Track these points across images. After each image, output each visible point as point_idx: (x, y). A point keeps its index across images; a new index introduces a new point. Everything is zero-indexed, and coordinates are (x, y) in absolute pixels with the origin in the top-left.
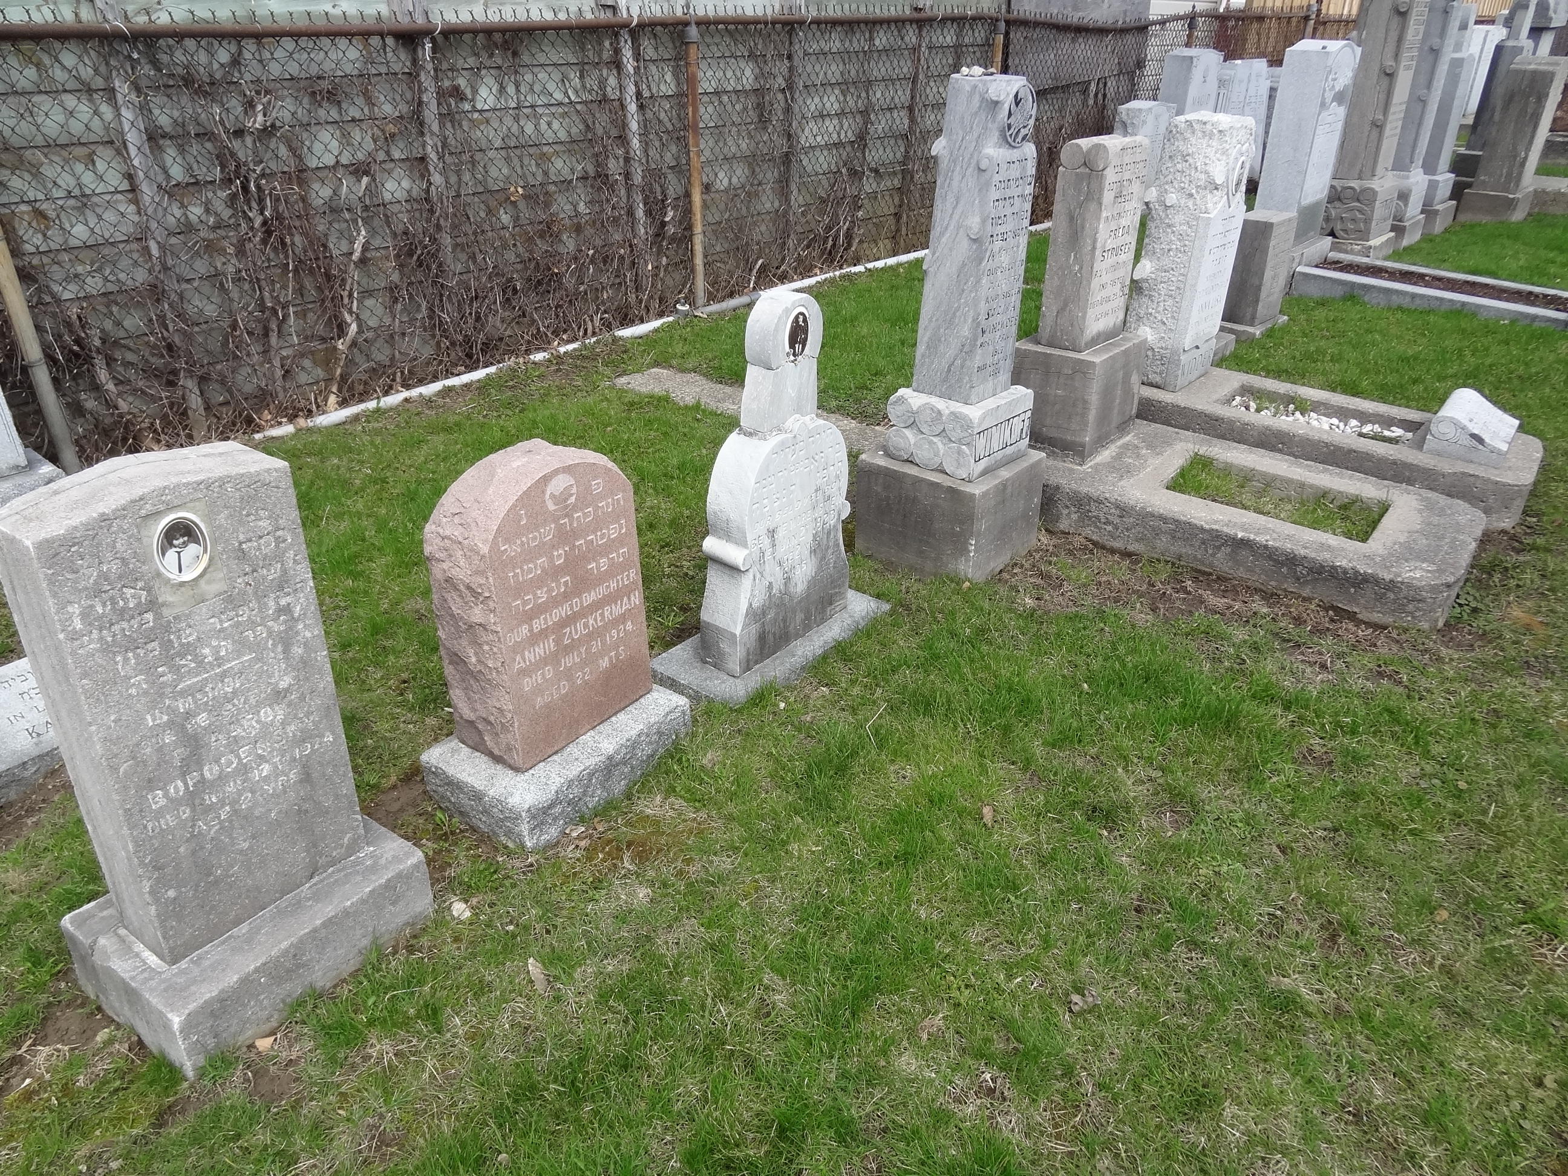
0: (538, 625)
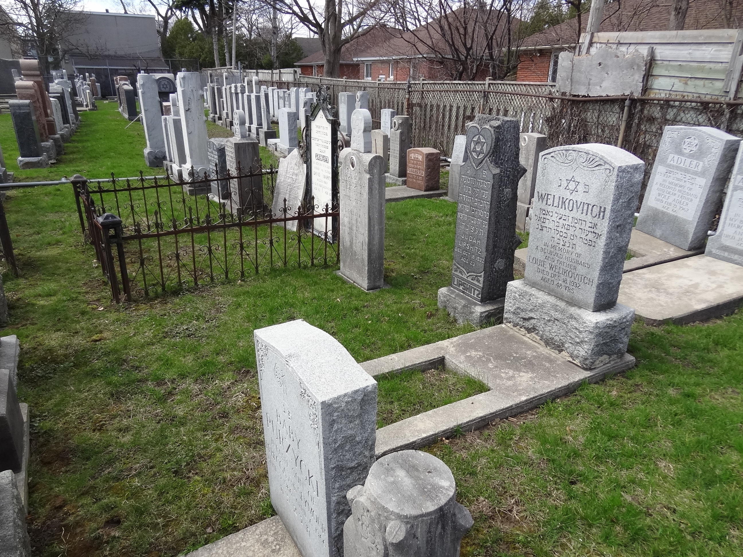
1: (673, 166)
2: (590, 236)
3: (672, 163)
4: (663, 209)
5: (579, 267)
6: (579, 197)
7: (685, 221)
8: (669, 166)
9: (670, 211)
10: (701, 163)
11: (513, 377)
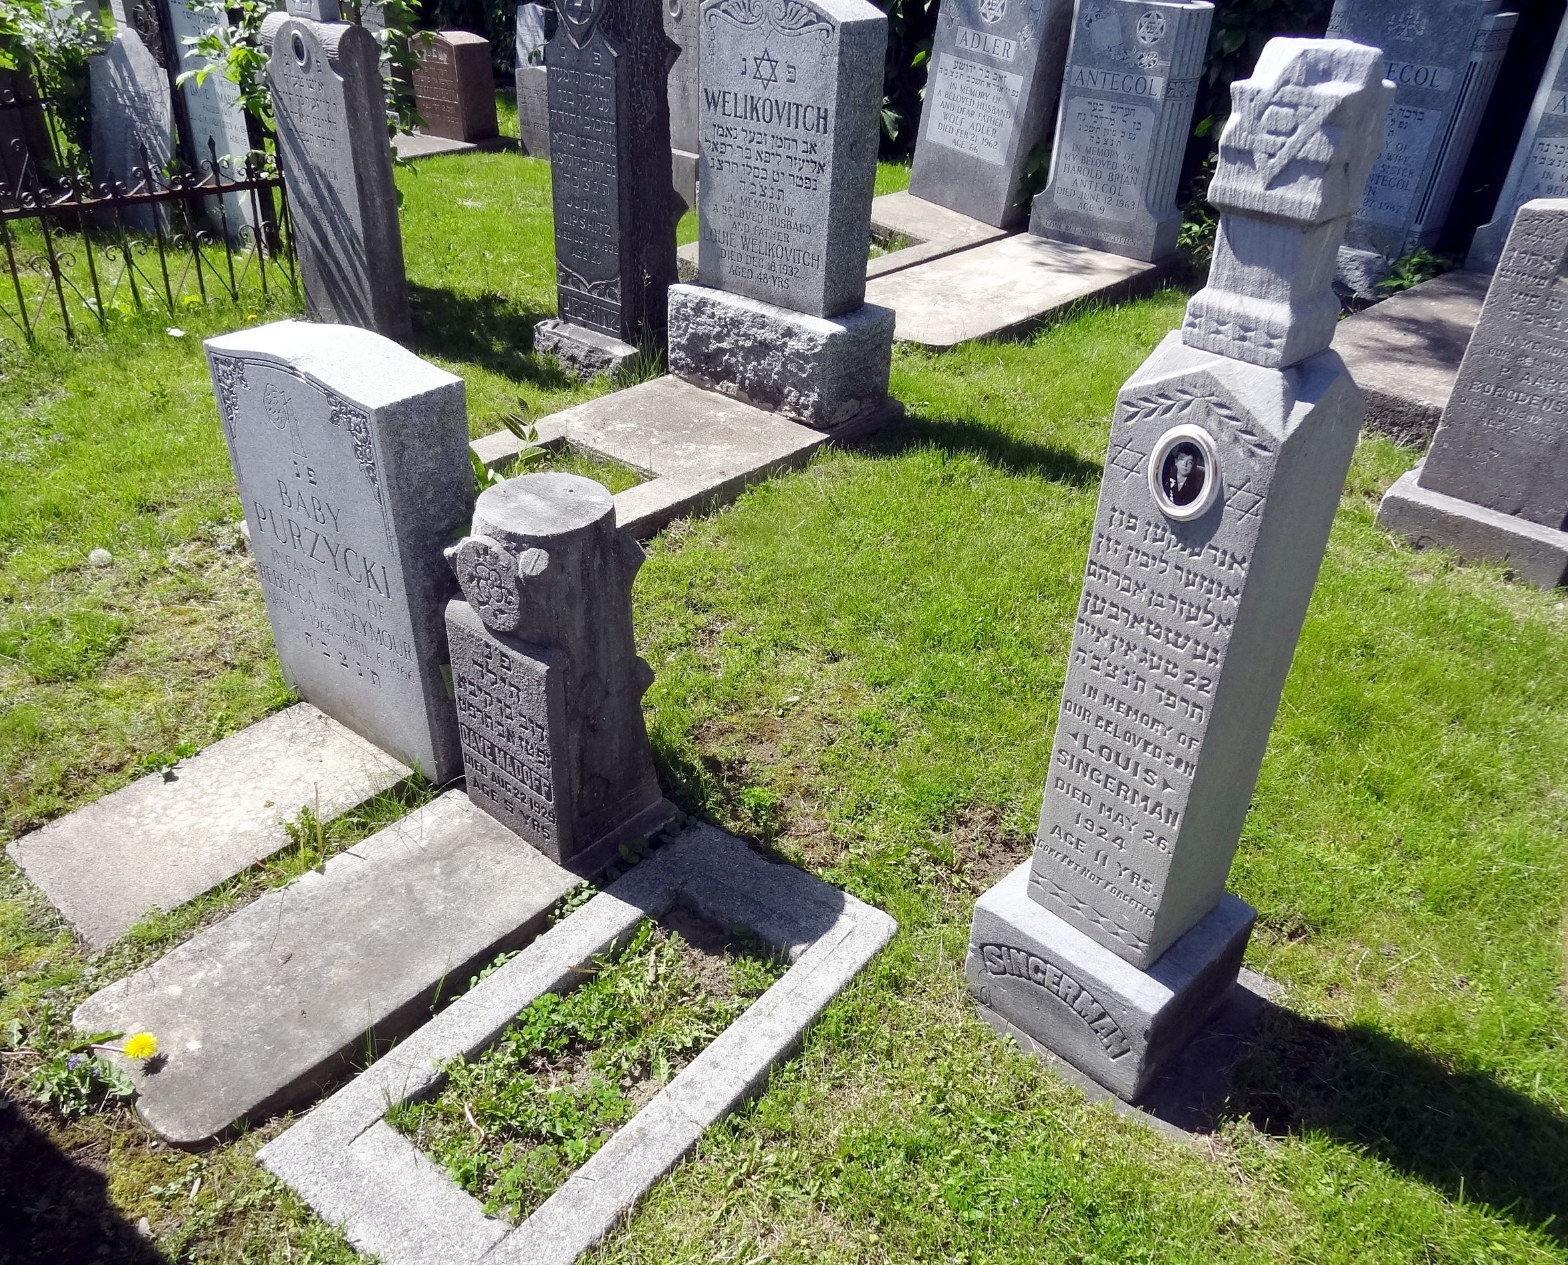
1: (966, 52)
2: (807, 170)
3: (963, 46)
4: (953, 146)
5: (794, 234)
6: (780, 92)
7: (992, 167)
8: (958, 52)
9: (965, 150)
10: (1013, 43)
11: (697, 453)
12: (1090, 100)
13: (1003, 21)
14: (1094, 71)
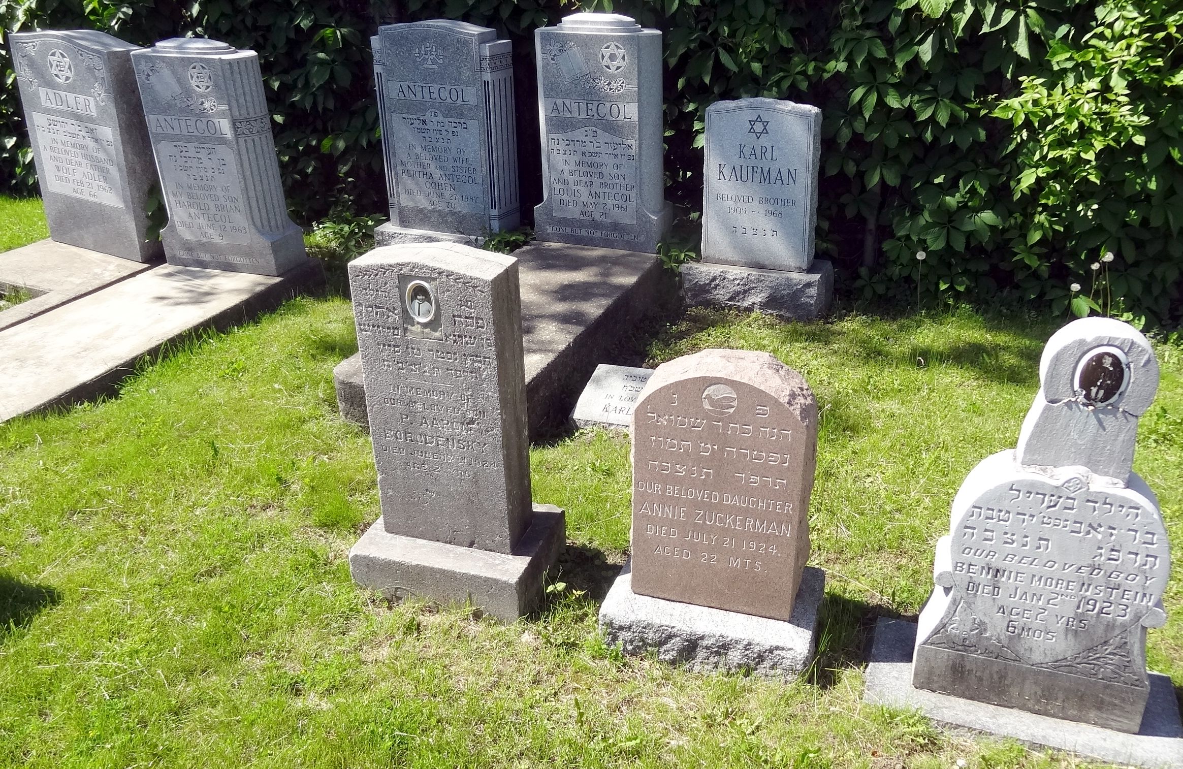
0: (671, 491)
1: (54, 111)
3: (48, 104)
4: (74, 195)
7: (115, 209)
8: (47, 111)
9: (86, 197)
10: (91, 99)
12: (175, 143)
13: (74, 81)
14: (168, 118)
